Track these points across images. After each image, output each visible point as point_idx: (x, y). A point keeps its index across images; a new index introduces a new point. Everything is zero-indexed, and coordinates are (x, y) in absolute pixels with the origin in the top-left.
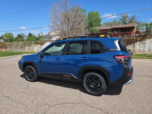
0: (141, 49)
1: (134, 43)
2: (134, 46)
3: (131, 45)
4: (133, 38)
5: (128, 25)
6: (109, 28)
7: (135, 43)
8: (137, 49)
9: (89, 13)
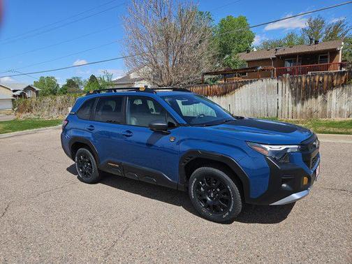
0: (343, 107)
1: (325, 93)
2: (325, 101)
3: (316, 98)
4: (321, 79)
5: (321, 47)
6: (272, 55)
7: (329, 94)
8: (334, 107)
9: (223, 20)
